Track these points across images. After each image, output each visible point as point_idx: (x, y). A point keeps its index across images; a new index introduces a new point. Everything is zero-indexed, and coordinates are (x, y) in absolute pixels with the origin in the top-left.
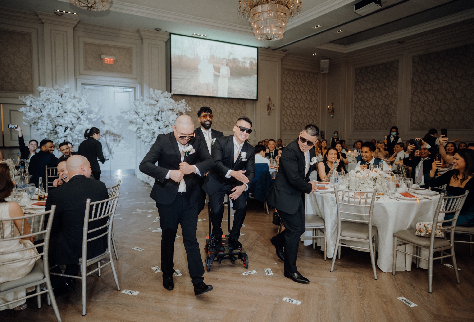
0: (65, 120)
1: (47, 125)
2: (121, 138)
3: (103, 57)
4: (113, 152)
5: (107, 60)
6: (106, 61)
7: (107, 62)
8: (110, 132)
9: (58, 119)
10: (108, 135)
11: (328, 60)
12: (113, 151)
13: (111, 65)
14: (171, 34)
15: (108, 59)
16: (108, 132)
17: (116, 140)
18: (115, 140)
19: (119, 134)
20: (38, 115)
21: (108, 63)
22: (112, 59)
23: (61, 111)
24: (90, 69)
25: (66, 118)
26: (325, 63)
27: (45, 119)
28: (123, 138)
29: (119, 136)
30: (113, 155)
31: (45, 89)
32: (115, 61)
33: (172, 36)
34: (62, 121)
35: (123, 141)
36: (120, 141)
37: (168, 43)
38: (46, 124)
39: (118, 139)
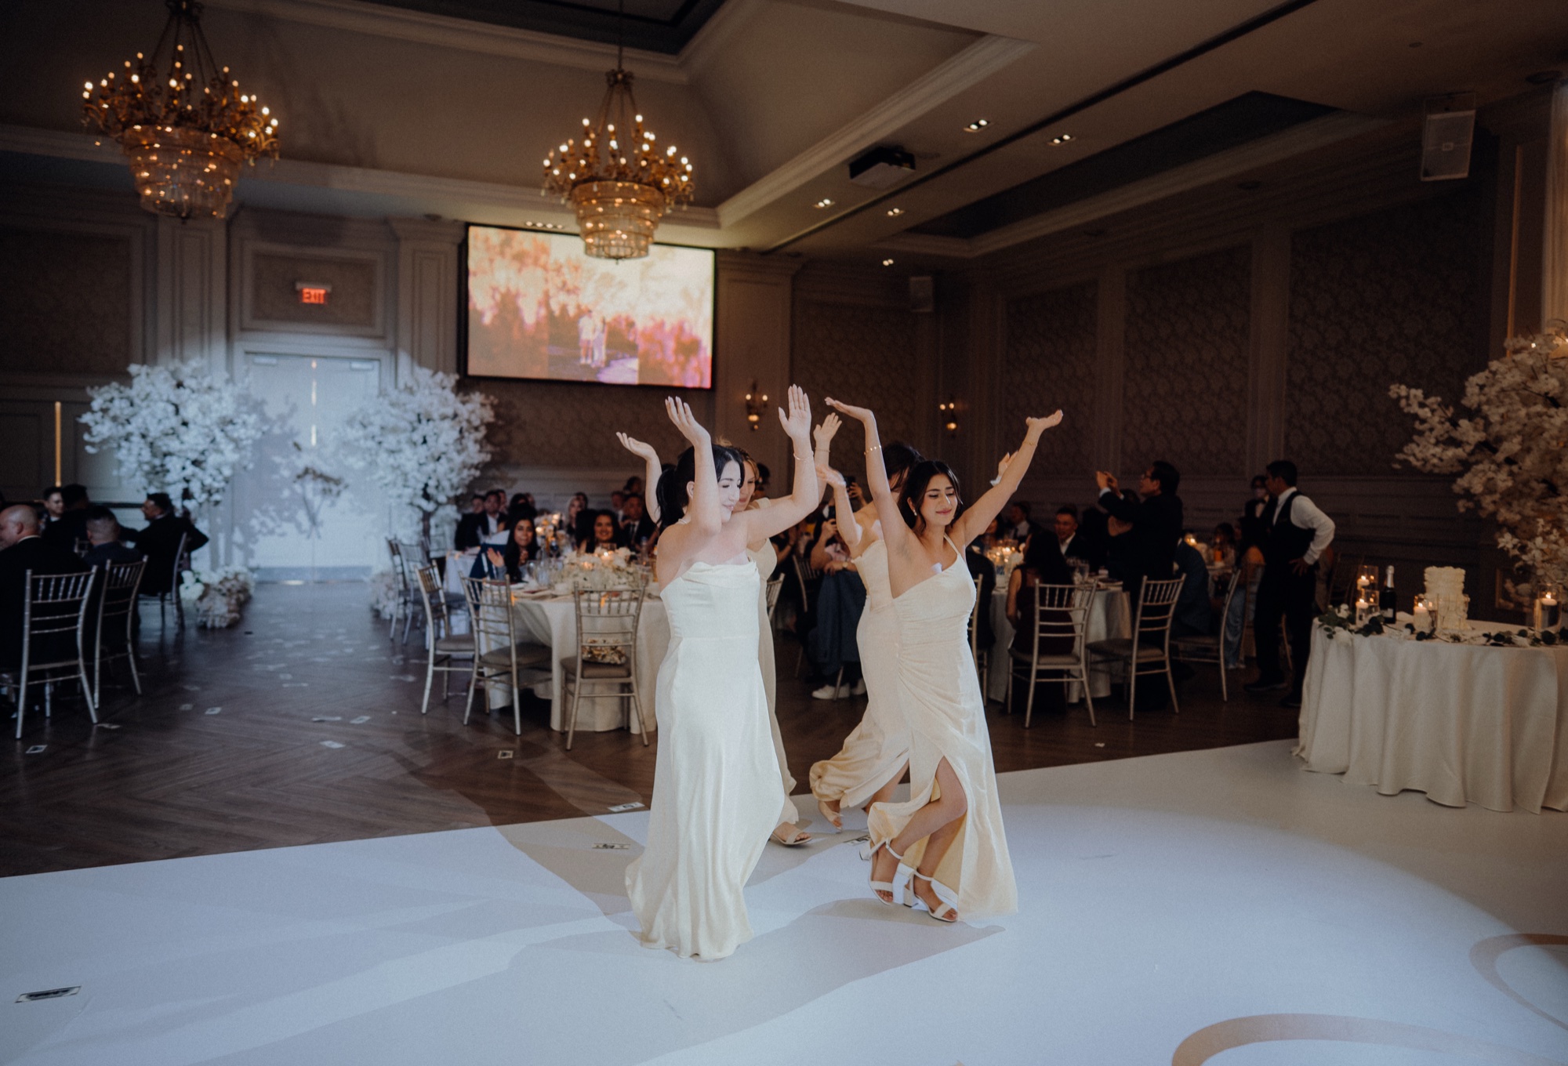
0: (182, 443)
1: (140, 455)
2: (341, 487)
3: (299, 286)
4: (322, 524)
5: (309, 293)
6: (307, 295)
7: (309, 298)
8: (314, 472)
9: (166, 440)
10: (309, 477)
11: (928, 279)
12: (320, 517)
13: (318, 305)
14: (468, 225)
15: (313, 292)
16: (311, 471)
17: (330, 491)
18: (325, 492)
19: (335, 476)
20: (122, 431)
21: (313, 300)
22: (322, 292)
23: (174, 421)
24: (267, 317)
25: (185, 438)
26: (921, 285)
27: (136, 439)
28: (346, 487)
29: (337, 482)
30: (321, 530)
31: (144, 369)
32: (327, 296)
33: (473, 230)
34: (173, 445)
35: (346, 495)
36: (338, 493)
37: (463, 250)
38: (135, 451)
39: (335, 488)
